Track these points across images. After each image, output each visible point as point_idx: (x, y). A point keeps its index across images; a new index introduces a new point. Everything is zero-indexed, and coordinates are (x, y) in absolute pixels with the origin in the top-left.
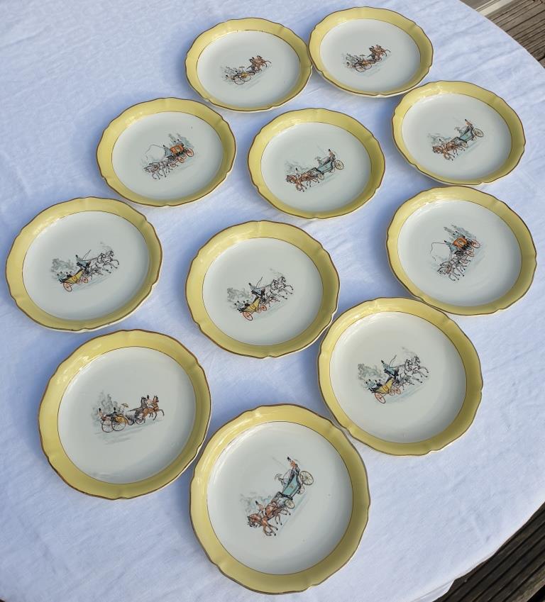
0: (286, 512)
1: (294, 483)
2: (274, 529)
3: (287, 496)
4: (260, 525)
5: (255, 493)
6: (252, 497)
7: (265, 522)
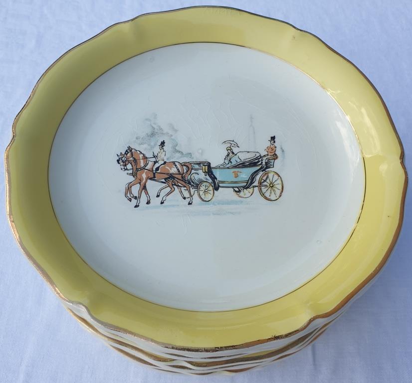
0: (186, 194)
1: (245, 174)
2: (144, 198)
3: (214, 178)
4: (132, 174)
5: (176, 131)
6: (165, 131)
7: (144, 176)
